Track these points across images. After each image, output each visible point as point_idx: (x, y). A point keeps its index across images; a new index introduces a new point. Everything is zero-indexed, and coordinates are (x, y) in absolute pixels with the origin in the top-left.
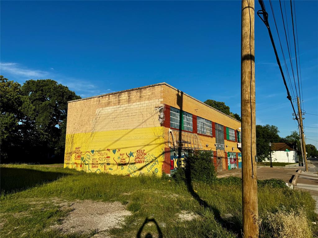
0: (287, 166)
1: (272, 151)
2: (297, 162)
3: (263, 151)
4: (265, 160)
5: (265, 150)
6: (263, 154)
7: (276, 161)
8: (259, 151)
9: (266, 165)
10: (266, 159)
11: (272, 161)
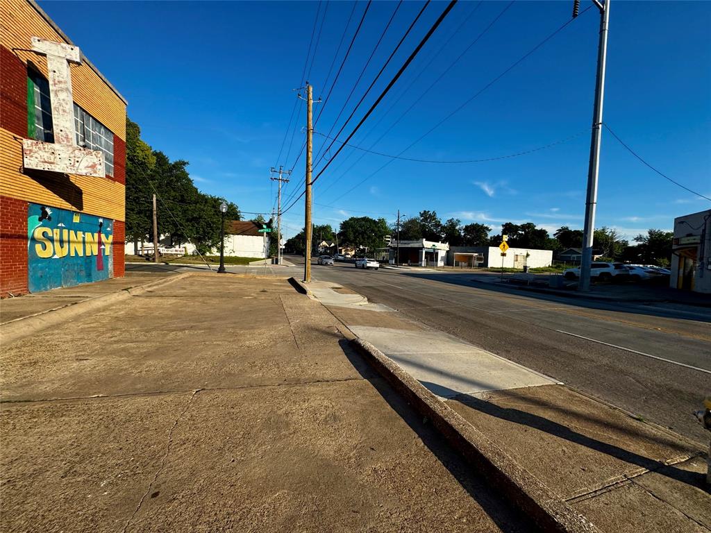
0: (252, 265)
1: (227, 233)
2: (269, 257)
3: (208, 233)
4: (210, 253)
5: (213, 230)
6: (209, 239)
7: (233, 255)
8: (201, 233)
9: (212, 261)
10: (214, 250)
11: (225, 255)
